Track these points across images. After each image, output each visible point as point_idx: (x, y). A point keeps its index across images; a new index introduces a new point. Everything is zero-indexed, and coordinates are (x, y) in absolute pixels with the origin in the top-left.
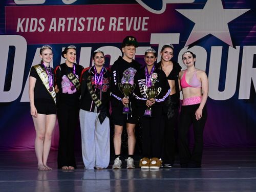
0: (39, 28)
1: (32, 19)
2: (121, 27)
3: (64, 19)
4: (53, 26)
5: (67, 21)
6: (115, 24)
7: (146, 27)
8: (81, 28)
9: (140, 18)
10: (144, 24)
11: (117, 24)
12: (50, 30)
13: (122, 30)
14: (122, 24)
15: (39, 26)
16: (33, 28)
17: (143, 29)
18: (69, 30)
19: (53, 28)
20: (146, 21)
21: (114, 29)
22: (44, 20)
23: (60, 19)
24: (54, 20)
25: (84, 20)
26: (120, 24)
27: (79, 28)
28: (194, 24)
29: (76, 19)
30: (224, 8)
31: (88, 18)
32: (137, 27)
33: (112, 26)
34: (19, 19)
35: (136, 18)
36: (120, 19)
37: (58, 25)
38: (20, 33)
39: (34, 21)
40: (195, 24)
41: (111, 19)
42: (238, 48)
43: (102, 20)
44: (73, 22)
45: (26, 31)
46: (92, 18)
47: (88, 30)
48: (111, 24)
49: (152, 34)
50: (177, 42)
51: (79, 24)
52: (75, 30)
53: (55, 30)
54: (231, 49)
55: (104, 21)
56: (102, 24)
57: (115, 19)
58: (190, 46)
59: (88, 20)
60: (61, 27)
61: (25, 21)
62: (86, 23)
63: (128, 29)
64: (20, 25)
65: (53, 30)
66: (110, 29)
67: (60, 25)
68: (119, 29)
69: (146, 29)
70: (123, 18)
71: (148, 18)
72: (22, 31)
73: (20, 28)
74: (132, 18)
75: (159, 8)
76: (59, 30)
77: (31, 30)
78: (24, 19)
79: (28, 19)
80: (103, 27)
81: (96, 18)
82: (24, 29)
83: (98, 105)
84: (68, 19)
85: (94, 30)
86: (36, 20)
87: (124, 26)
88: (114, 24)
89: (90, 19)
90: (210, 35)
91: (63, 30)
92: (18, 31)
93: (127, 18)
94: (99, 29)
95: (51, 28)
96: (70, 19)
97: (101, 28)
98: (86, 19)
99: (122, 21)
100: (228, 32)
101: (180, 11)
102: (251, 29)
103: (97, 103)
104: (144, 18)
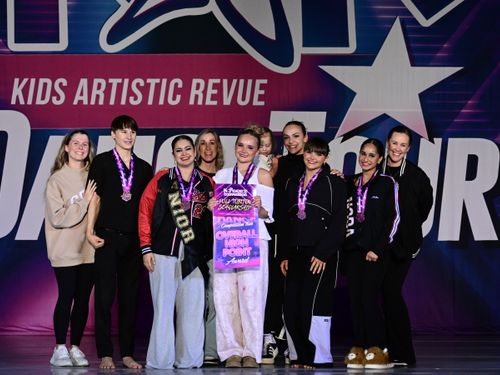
0: (54, 98)
1: (42, 81)
2: (213, 97)
3: (103, 82)
4: (82, 94)
5: (109, 86)
6: (202, 92)
7: (261, 98)
8: (136, 99)
9: (250, 82)
10: (258, 92)
11: (205, 92)
12: (75, 102)
13: (215, 103)
14: (215, 92)
15: (54, 93)
16: (43, 98)
17: (256, 102)
18: (112, 102)
19: (81, 98)
20: (262, 87)
21: (200, 102)
22: (65, 83)
23: (96, 81)
24: (84, 82)
25: (142, 84)
26: (211, 91)
27: (131, 99)
28: (353, 94)
29: (126, 81)
30: (412, 65)
31: (149, 81)
32: (244, 99)
33: (197, 97)
34: (17, 80)
35: (242, 81)
36: (212, 82)
37: (91, 92)
38: (17, 107)
39: (45, 85)
40: (355, 94)
41: (195, 81)
42: (438, 141)
43: (176, 84)
44: (120, 87)
45: (30, 102)
46: (158, 81)
47: (150, 102)
48: (194, 92)
49: (273, 113)
50: (321, 128)
51: (131, 92)
52: (123, 102)
53: (86, 102)
54: (424, 143)
55: (180, 86)
56: (177, 91)
57: (202, 82)
58: (346, 137)
59: (149, 84)
60: (98, 96)
61: (28, 85)
62: (145, 90)
63: (227, 101)
64: (17, 91)
65: (81, 102)
66: (192, 102)
67: (95, 92)
68: (209, 102)
69: (262, 103)
70: (218, 81)
71: (265, 81)
72: (22, 102)
73: (17, 97)
74: (235, 81)
75: (288, 63)
76: (93, 102)
77: (39, 102)
78: (25, 80)
79: (33, 81)
80: (179, 97)
81: (165, 81)
82: (26, 99)
83: (187, 240)
84: (111, 81)
85: (161, 102)
86: (49, 81)
87: (218, 97)
88: (200, 93)
89: (153, 82)
90: (385, 117)
91: (101, 102)
92: (13, 102)
93: (225, 82)
94: (171, 101)
95: (78, 98)
96: (115, 82)
97: (174, 99)
98: (145, 81)
99: (215, 86)
100: (420, 110)
101: (327, 69)
102: (463, 106)
103: (186, 236)
104: (259, 82)
